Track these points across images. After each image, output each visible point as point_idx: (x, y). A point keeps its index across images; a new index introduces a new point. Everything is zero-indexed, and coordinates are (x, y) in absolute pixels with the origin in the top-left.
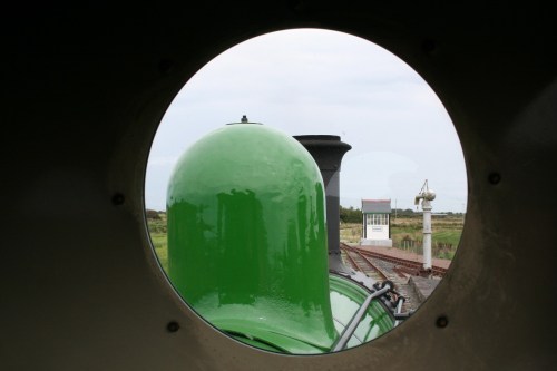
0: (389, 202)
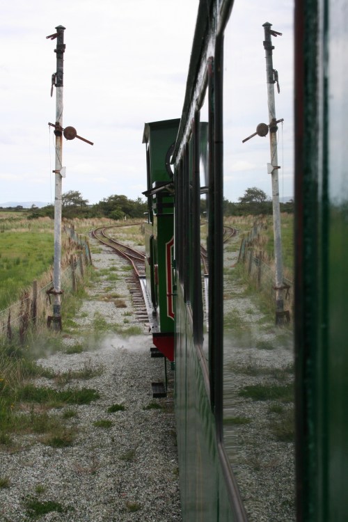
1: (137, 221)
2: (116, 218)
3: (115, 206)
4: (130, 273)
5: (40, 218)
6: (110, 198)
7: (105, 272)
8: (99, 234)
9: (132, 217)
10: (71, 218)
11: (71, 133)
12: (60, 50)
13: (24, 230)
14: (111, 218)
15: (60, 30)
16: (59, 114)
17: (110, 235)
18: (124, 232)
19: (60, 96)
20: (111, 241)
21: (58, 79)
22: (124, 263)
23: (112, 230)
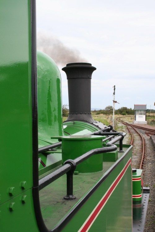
0: (146, 106)
1: (130, 115)
2: (124, 115)
3: (123, 111)
4: (126, 127)
5: (100, 114)
6: (122, 108)
7: (120, 127)
8: (118, 119)
9: (129, 114)
10: (109, 115)
11: (116, 102)
12: (115, 89)
13: (96, 118)
14: (122, 114)
15: (115, 86)
16: (114, 99)
17: (122, 120)
18: (126, 119)
19: (114, 96)
20: (122, 121)
21: (114, 94)
22: (125, 126)
23: (122, 118)
